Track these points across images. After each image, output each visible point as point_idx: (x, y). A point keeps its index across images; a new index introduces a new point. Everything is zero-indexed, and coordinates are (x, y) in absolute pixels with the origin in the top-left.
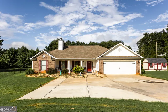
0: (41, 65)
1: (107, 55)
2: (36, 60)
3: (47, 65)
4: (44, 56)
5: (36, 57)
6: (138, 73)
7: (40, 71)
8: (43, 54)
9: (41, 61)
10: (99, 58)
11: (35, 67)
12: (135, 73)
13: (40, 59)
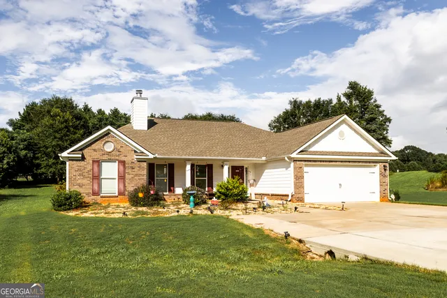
0: (97, 178)
1: (312, 149)
2: (83, 158)
3: (122, 178)
4: (109, 147)
5: (81, 149)
6: (383, 198)
8: (106, 139)
12: (376, 198)
13: (97, 156)
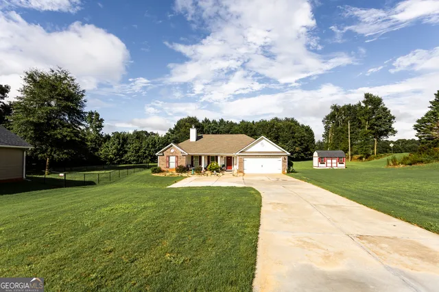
0: (168, 162)
1: (249, 150)
2: (163, 155)
3: (177, 162)
4: (172, 151)
5: (163, 152)
6: (283, 173)
7: (168, 169)
8: (171, 148)
9: (169, 157)
10: (237, 154)
11: (161, 163)
12: (281, 172)
13: (168, 154)
